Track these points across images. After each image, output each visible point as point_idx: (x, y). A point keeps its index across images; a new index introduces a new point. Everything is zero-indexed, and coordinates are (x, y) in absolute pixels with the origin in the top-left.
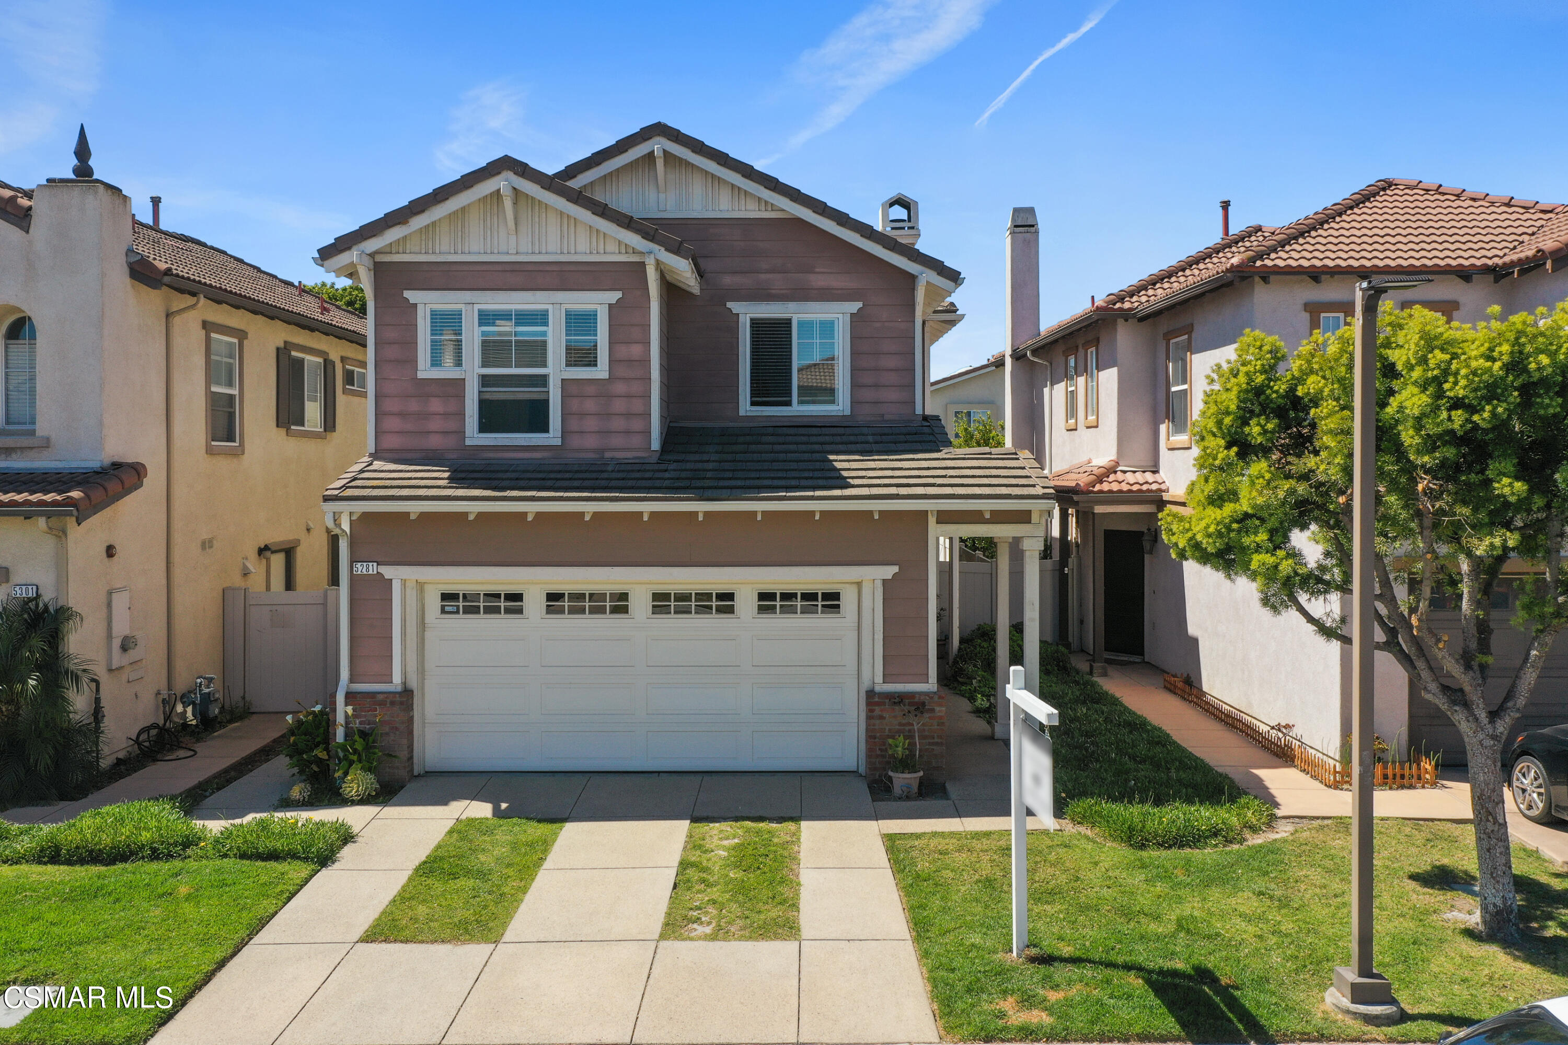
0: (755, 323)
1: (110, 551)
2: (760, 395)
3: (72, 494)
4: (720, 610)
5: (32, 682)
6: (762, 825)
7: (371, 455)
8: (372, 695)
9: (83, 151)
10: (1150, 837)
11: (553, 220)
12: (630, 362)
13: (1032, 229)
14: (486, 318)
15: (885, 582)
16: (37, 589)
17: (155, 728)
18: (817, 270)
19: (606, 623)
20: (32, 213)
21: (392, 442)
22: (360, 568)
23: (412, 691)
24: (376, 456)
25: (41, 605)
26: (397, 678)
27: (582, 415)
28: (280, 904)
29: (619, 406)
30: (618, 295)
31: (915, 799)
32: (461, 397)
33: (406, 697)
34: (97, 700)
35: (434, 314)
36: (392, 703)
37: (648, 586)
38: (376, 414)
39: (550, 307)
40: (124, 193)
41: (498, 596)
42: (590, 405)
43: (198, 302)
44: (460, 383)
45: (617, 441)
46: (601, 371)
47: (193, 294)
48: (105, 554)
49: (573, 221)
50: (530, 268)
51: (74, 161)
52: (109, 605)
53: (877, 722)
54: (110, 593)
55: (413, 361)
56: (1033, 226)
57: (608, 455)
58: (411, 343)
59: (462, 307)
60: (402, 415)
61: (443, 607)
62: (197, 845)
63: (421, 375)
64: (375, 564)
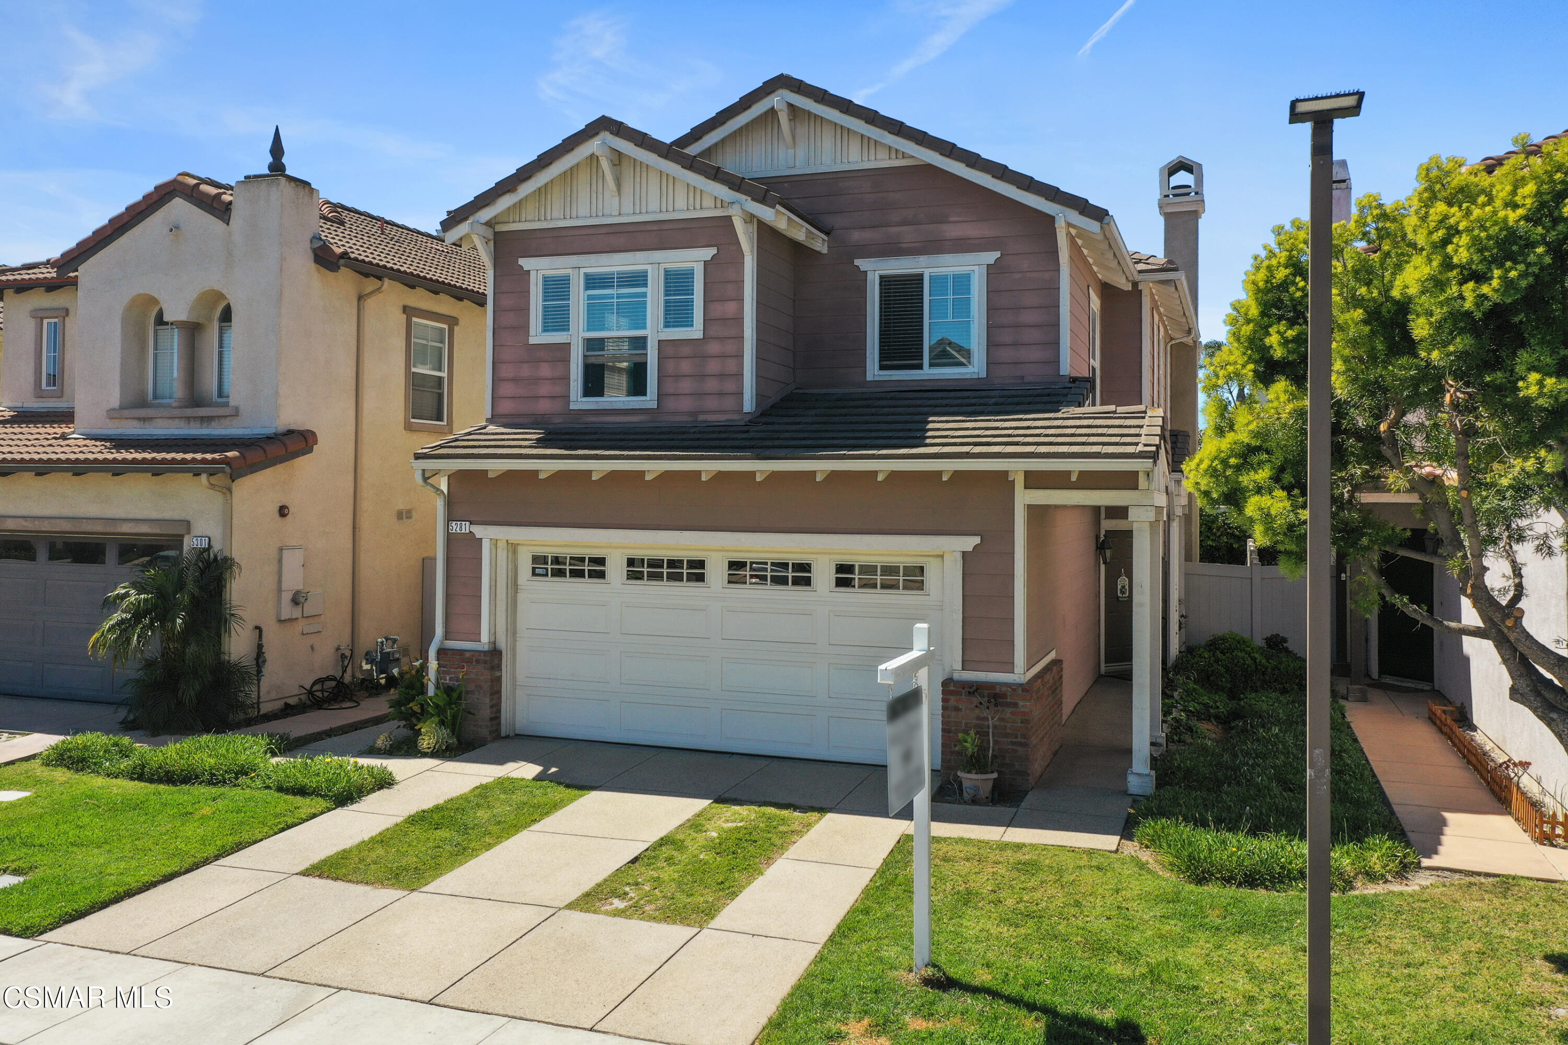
0: (885, 281)
1: (283, 511)
2: (888, 359)
3: (229, 454)
4: (797, 582)
5: (179, 621)
6: (785, 813)
7: (487, 420)
8: (461, 652)
9: (277, 149)
10: (1214, 870)
11: (654, 180)
12: (723, 320)
13: (1343, 185)
14: (592, 282)
15: (964, 554)
16: (210, 540)
17: (331, 680)
18: (952, 219)
19: (684, 591)
20: (232, 207)
21: (507, 407)
22: (455, 527)
23: (500, 653)
24: (491, 421)
25: (212, 556)
26: (485, 637)
27: (678, 377)
28: (271, 832)
29: (713, 367)
30: (713, 251)
31: (986, 804)
32: (566, 361)
33: (494, 656)
34: (260, 647)
35: (546, 280)
36: (478, 661)
37: (725, 554)
38: (493, 380)
39: (649, 267)
40: (313, 186)
41: (582, 560)
42: (686, 367)
43: (382, 285)
44: (565, 348)
45: (711, 403)
46: (696, 331)
47: (380, 278)
48: (277, 514)
49: (671, 181)
50: (631, 228)
51: (270, 159)
52: (280, 561)
53: (954, 713)
54: (281, 550)
55: (525, 328)
56: (1344, 181)
57: (701, 418)
58: (524, 310)
59: (570, 271)
60: (515, 380)
61: (534, 569)
62: (247, 775)
63: (533, 340)
64: (468, 523)
